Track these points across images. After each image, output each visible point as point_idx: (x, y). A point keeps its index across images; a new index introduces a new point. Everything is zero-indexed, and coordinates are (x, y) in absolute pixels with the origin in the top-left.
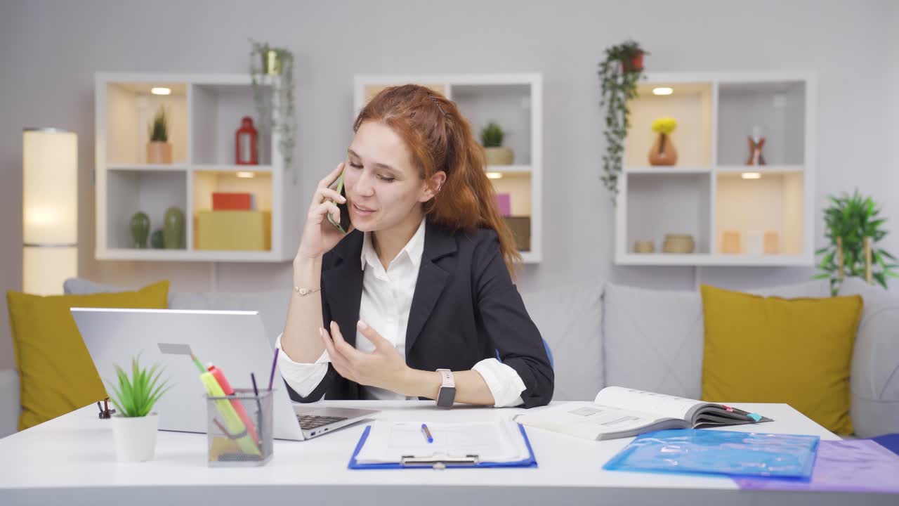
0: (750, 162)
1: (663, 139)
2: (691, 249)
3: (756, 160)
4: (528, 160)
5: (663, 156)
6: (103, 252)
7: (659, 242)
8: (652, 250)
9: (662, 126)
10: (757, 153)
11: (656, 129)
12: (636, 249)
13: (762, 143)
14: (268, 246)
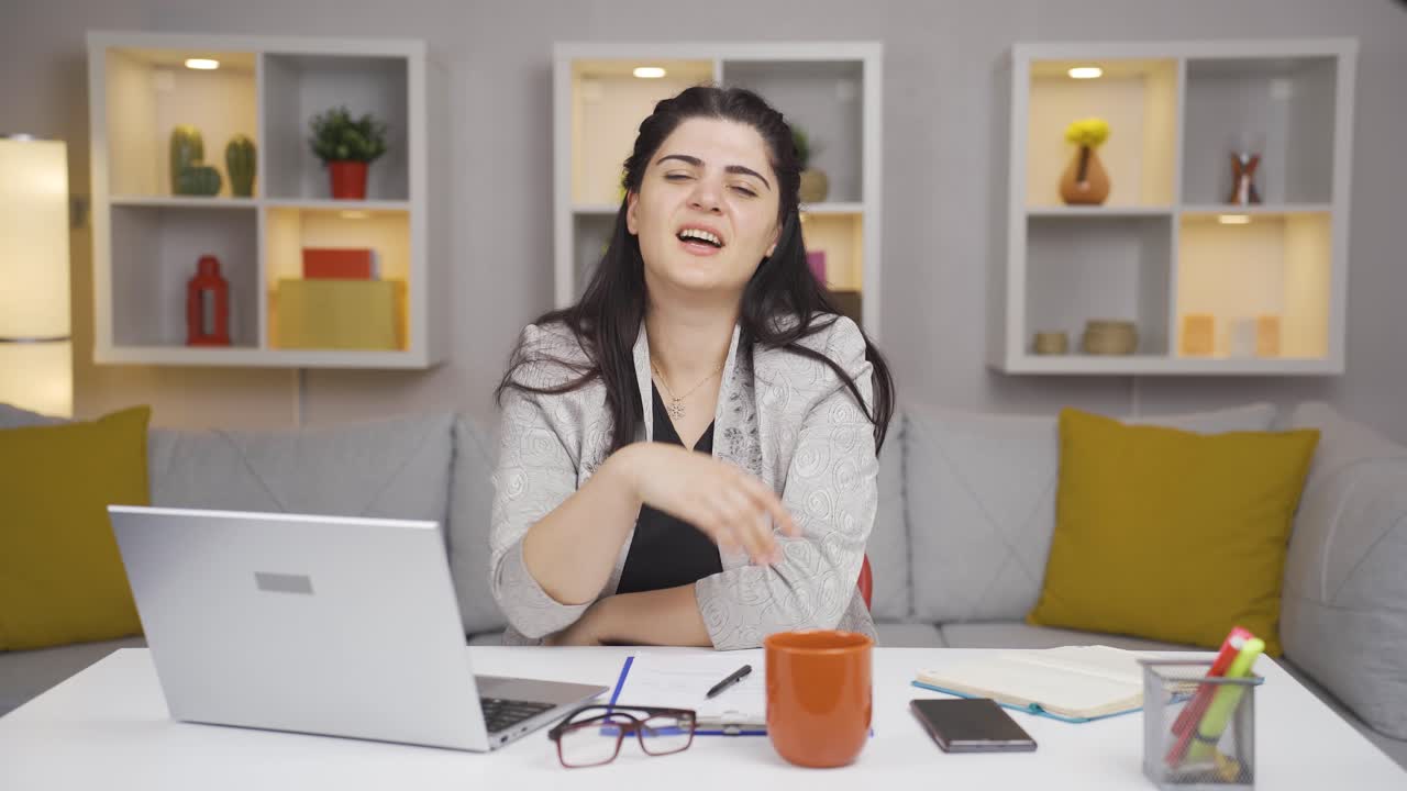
0: (1232, 198)
1: (1086, 155)
2: (1131, 346)
3: (1243, 195)
4: (855, 192)
5: (1085, 186)
6: (105, 352)
7: (1075, 332)
8: (1063, 349)
9: (1086, 134)
10: (1245, 182)
11: (1073, 139)
12: (1037, 346)
13: (1255, 162)
14: (399, 342)
